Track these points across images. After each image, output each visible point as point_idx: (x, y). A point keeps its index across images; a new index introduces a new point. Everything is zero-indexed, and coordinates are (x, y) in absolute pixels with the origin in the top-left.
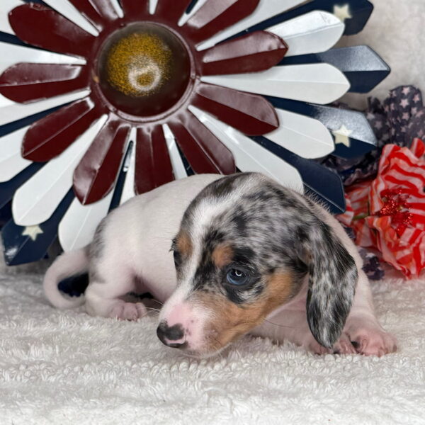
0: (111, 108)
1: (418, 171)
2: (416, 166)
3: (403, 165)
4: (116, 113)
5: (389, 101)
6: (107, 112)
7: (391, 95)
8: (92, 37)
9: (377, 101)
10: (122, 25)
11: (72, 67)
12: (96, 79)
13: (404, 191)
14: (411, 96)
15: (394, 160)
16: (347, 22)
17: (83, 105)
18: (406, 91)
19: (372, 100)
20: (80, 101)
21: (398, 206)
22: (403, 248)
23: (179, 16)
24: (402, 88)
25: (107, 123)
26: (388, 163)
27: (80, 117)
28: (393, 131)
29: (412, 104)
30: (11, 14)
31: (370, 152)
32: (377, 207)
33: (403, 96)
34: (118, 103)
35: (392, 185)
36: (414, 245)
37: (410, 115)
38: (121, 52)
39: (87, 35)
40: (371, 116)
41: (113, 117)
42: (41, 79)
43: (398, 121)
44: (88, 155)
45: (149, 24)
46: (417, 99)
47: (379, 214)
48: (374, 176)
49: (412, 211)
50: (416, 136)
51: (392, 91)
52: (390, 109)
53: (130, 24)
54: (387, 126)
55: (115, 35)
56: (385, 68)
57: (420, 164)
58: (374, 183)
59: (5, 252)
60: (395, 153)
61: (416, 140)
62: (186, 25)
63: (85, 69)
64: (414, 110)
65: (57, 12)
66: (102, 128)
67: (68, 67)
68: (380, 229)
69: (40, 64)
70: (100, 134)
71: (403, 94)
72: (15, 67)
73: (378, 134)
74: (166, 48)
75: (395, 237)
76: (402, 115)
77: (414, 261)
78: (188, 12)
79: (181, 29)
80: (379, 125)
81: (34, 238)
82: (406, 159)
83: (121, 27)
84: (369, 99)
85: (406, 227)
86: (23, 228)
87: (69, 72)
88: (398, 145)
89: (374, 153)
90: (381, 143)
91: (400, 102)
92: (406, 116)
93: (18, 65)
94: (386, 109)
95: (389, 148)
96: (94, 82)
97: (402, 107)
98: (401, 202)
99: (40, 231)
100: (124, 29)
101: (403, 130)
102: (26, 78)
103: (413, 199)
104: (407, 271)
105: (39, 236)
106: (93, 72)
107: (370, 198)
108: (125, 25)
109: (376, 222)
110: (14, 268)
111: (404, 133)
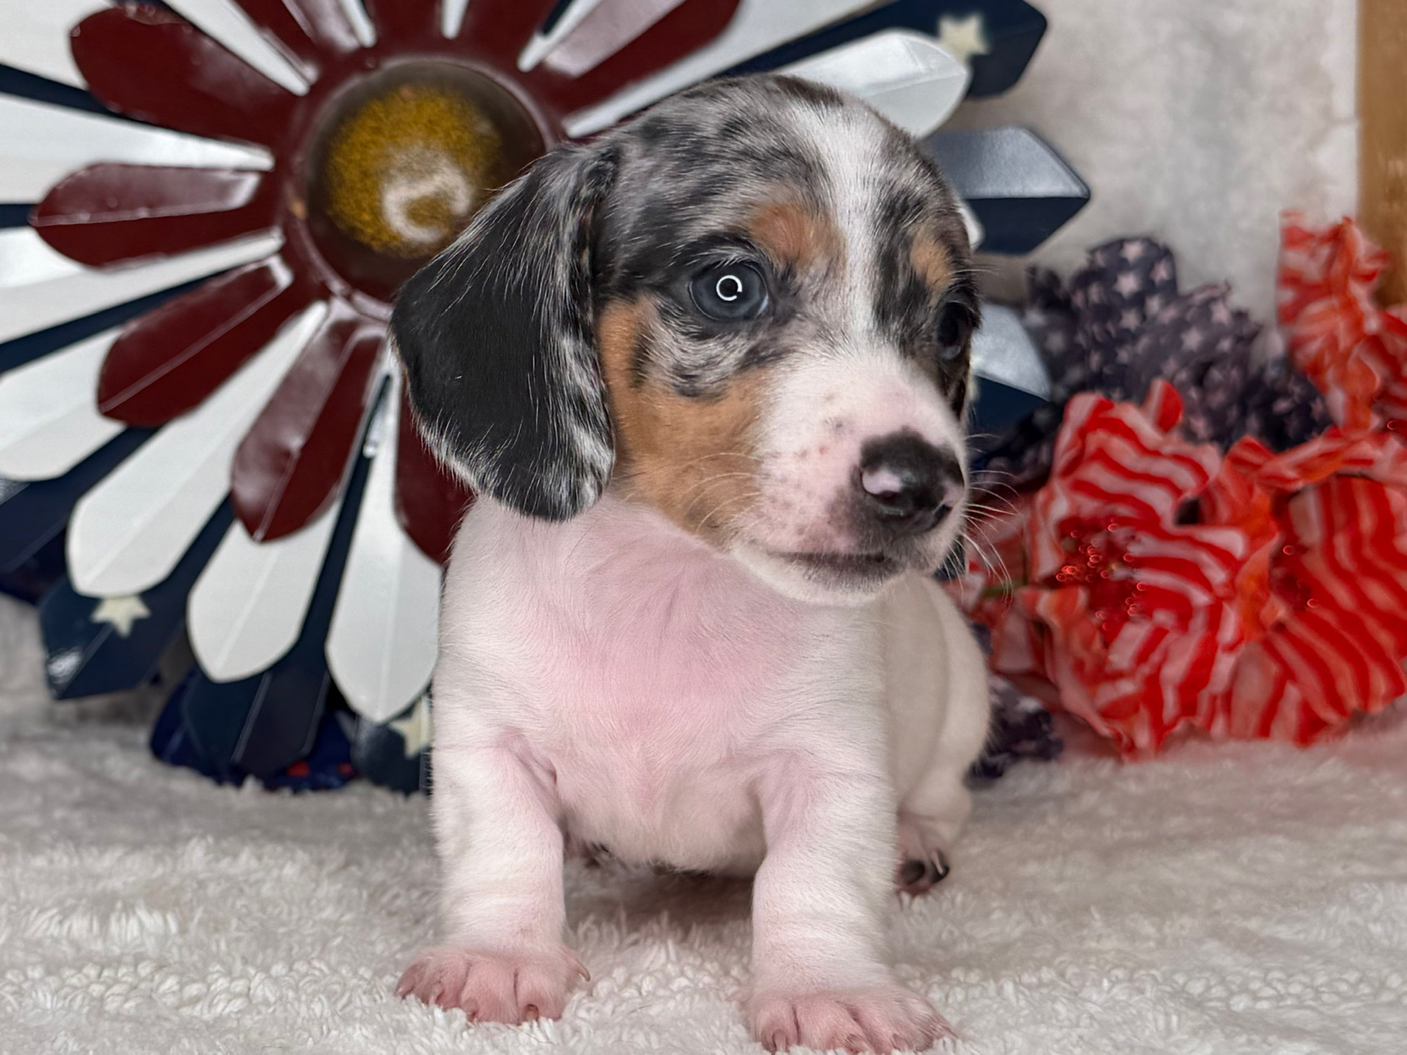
0: (337, 286)
1: (1162, 467)
2: (1155, 453)
3: (1120, 449)
4: (348, 298)
5: (1086, 278)
6: (325, 295)
7: (1092, 262)
8: (287, 96)
9: (1053, 278)
10: (370, 65)
11: (233, 177)
12: (299, 209)
13: (1123, 521)
14: (1146, 267)
15: (1098, 438)
16: (976, 63)
17: (260, 278)
18: (1133, 251)
19: (1040, 277)
20: (253, 267)
21: (1105, 564)
22: (1118, 675)
23: (522, 42)
24: (1120, 243)
25: (325, 328)
26: (1079, 443)
27: (251, 310)
28: (1095, 360)
29: (1148, 288)
30: (77, 34)
31: (1031, 416)
32: (1048, 561)
33: (1123, 265)
34: (357, 271)
35: (1089, 506)
36: (1146, 670)
37: (1144, 317)
38: (365, 136)
39: (275, 92)
40: (1036, 318)
41: (341, 310)
42: (151, 206)
43: (1108, 333)
44: (272, 411)
45: (442, 62)
46: (1161, 273)
47: (1051, 582)
48: (1042, 479)
49: (1145, 577)
50: (1158, 372)
51: (1093, 251)
52: (1087, 301)
53: (393, 64)
54: (1080, 346)
55: (352, 93)
56: (1075, 190)
57: (1168, 449)
58: (1041, 497)
59: (48, 663)
60: (1100, 419)
61: (1158, 386)
62: (540, 67)
63: (269, 182)
64: (1154, 304)
65: (197, 30)
66: (311, 340)
67: (225, 176)
68: (1055, 622)
69: (150, 168)
70: (306, 354)
71: (1124, 261)
72: (82, 173)
73: (1054, 366)
74: (484, 127)
75: (1097, 645)
76: (1120, 318)
77: (1144, 713)
78: (547, 29)
79: (526, 78)
80: (1057, 341)
81: (124, 626)
82: (1129, 434)
83: (365, 70)
84: (1033, 270)
85: (1126, 619)
86: (93, 602)
87: (224, 189)
88: (1109, 397)
89: (1042, 417)
90: (1061, 392)
91: (1115, 280)
92: (1130, 320)
93: (92, 167)
94: (1078, 300)
95: (1082, 407)
96: (290, 216)
97: (1119, 295)
98: (1114, 552)
99: (140, 610)
100: (375, 77)
101: (1124, 355)
102: (113, 203)
103: (1145, 545)
104: (1125, 740)
105: (137, 623)
106: (289, 190)
107: (1027, 539)
108: (377, 67)
109: (1046, 602)
110: (68, 708)
111: (1126, 366)
